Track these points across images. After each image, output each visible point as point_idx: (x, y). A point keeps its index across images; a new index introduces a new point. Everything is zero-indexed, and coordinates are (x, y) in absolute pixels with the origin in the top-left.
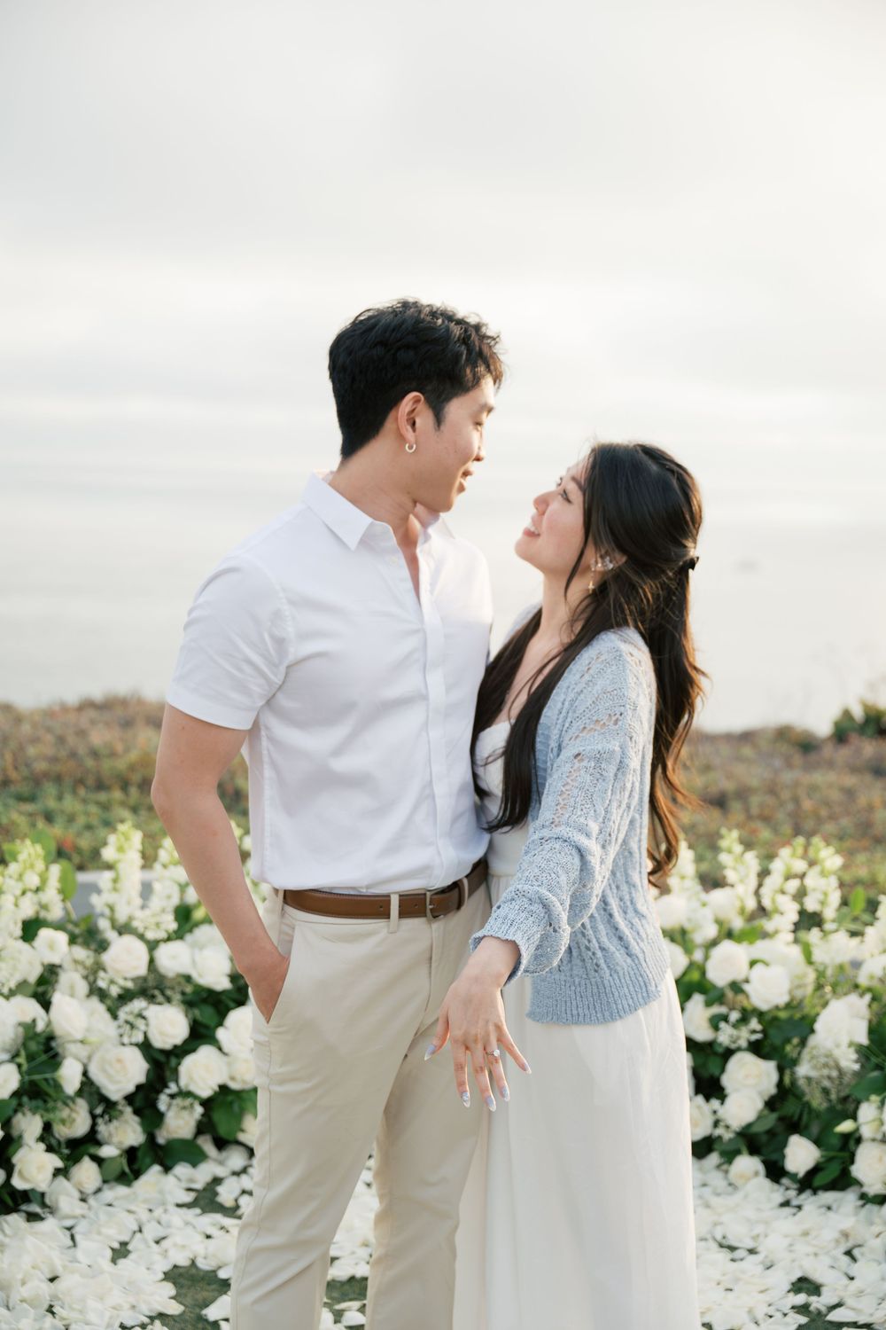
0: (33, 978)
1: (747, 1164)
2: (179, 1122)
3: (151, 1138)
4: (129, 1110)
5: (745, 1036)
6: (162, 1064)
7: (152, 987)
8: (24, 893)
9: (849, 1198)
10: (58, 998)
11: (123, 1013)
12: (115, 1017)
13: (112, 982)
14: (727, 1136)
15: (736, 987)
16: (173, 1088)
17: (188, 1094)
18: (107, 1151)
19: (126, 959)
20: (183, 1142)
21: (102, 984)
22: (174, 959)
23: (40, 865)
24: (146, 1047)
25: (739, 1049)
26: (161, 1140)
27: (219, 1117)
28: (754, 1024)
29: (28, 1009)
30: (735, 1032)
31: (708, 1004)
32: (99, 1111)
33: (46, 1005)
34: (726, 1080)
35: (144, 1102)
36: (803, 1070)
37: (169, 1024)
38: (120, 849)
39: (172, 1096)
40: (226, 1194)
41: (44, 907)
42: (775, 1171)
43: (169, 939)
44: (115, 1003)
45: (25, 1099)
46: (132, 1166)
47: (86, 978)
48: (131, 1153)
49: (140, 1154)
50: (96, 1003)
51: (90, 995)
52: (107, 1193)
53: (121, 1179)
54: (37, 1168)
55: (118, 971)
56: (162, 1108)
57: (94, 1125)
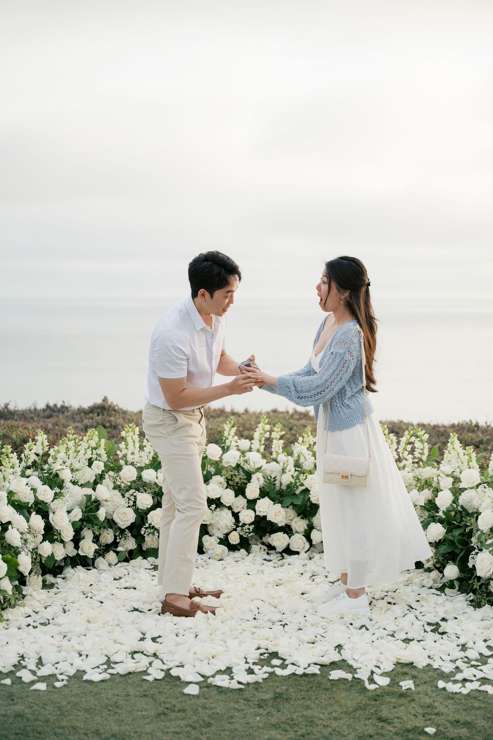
0: (92, 481)
2: (149, 539)
3: (140, 546)
4: (130, 534)
6: (142, 515)
7: (139, 485)
8: (89, 448)
10: (101, 487)
11: (127, 495)
12: (124, 496)
13: (122, 482)
16: (147, 525)
17: (153, 527)
18: (120, 549)
19: (128, 474)
21: (119, 483)
22: (149, 475)
23: (97, 438)
24: (137, 511)
26: (144, 549)
29: (89, 491)
32: (117, 534)
33: (94, 489)
35: (135, 531)
38: (129, 433)
39: (146, 528)
43: (147, 468)
44: (122, 490)
45: (85, 523)
46: (130, 556)
47: (113, 482)
48: (130, 551)
49: (134, 552)
50: (117, 492)
51: (114, 488)
52: (120, 564)
53: (127, 560)
54: (88, 548)
55: (125, 479)
56: (142, 533)
57: (115, 539)
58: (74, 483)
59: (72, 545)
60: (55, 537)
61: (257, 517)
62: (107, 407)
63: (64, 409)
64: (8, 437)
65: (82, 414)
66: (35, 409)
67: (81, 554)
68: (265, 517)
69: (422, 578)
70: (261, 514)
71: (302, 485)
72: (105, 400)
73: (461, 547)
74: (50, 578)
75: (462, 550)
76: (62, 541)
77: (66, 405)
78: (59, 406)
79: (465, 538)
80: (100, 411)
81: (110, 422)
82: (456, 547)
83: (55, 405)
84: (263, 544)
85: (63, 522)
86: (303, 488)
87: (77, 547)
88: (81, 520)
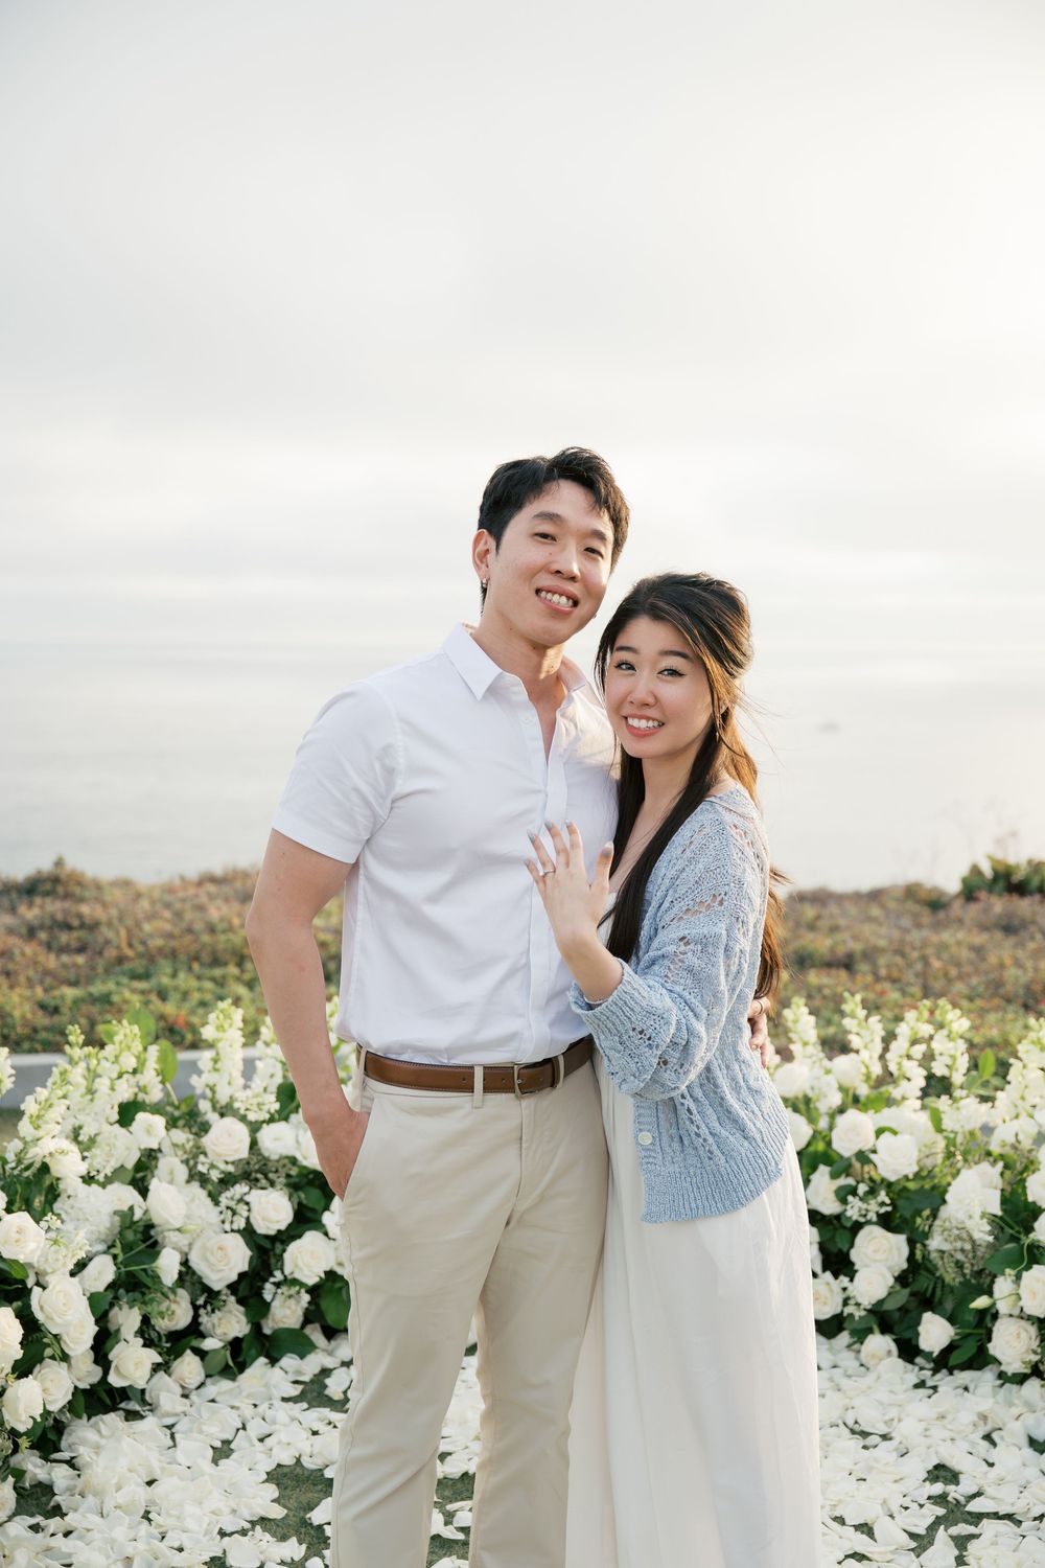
0: (130, 1165)
1: (879, 1344)
2: (286, 1312)
3: (257, 1328)
4: (232, 1299)
5: (874, 1209)
6: (266, 1251)
7: (255, 1171)
9: (987, 1378)
10: (156, 1182)
11: (225, 1199)
12: (216, 1203)
13: (212, 1166)
14: (858, 1314)
15: (863, 1157)
16: (278, 1276)
17: (295, 1282)
18: (209, 1344)
19: (227, 1142)
20: (290, 1331)
21: (202, 1168)
22: (278, 1140)
23: (138, 1047)
24: (248, 1233)
25: (869, 1222)
26: (268, 1331)
27: (326, 1305)
28: (883, 1196)
29: (126, 1196)
30: (864, 1206)
31: (835, 1175)
32: (201, 1302)
33: (144, 1192)
34: (855, 1255)
35: (249, 1289)
36: (935, 1243)
38: (220, 1028)
39: (278, 1285)
41: (143, 1090)
42: (909, 1350)
43: (272, 1120)
44: (216, 1188)
45: (122, 1292)
46: (237, 1358)
47: (185, 1162)
48: (235, 1345)
49: (245, 1345)
50: (197, 1189)
51: (190, 1182)
52: (211, 1387)
53: (226, 1372)
54: (133, 1361)
55: (219, 1155)
56: (268, 1297)
57: (196, 1317)
58: (88, 1179)
59: (89, 1359)
76: (65, 1358)
88: (112, 1286)
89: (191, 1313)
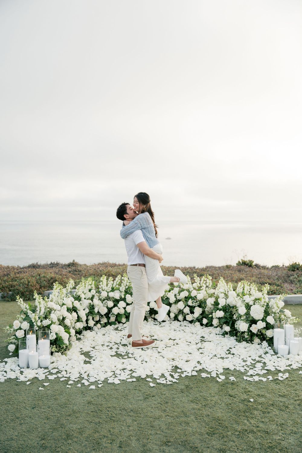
0: (90, 297)
1: (198, 324)
2: (113, 319)
3: (108, 321)
4: (105, 317)
5: (197, 304)
6: (110, 310)
7: (108, 298)
8: (89, 285)
9: (213, 327)
10: (94, 300)
12: (103, 303)
13: (102, 297)
14: (195, 319)
15: (195, 297)
16: (111, 313)
17: (114, 314)
18: (102, 322)
19: (104, 294)
20: (113, 322)
21: (101, 298)
22: (111, 294)
23: (91, 281)
24: (107, 307)
25: (196, 306)
26: (110, 322)
27: (118, 318)
28: (198, 302)
29: (90, 301)
30: (195, 304)
31: (192, 300)
32: (100, 317)
33: (92, 301)
34: (194, 311)
35: (107, 315)
36: (206, 309)
37: (111, 304)
38: (103, 278)
39: (111, 314)
40: (119, 329)
41: (92, 287)
42: (202, 325)
43: (110, 292)
44: (103, 301)
45: (90, 314)
46: (105, 325)
47: (98, 297)
48: (105, 323)
49: (107, 323)
50: (100, 301)
51: (99, 300)
52: (102, 328)
53: (104, 327)
54: (91, 323)
55: (103, 296)
56: (110, 316)
57: (100, 319)
58: (85, 299)
59: (85, 322)
60: (80, 320)
61: (151, 309)
62: (75, 264)
63: (57, 264)
64: (45, 277)
65: (66, 266)
66: (47, 264)
67: (89, 325)
68: (153, 309)
69: (215, 331)
70: (152, 308)
71: (166, 296)
72: (74, 261)
73: (230, 319)
74: (78, 336)
75: (230, 320)
76: (82, 321)
77: (58, 262)
78: (55, 263)
79: (231, 316)
80: (72, 265)
81: (78, 269)
82: (228, 319)
83: (54, 263)
84: (152, 318)
85: (83, 314)
86: (167, 297)
87: (87, 323)
88: (88, 313)
89: (99, 318)
